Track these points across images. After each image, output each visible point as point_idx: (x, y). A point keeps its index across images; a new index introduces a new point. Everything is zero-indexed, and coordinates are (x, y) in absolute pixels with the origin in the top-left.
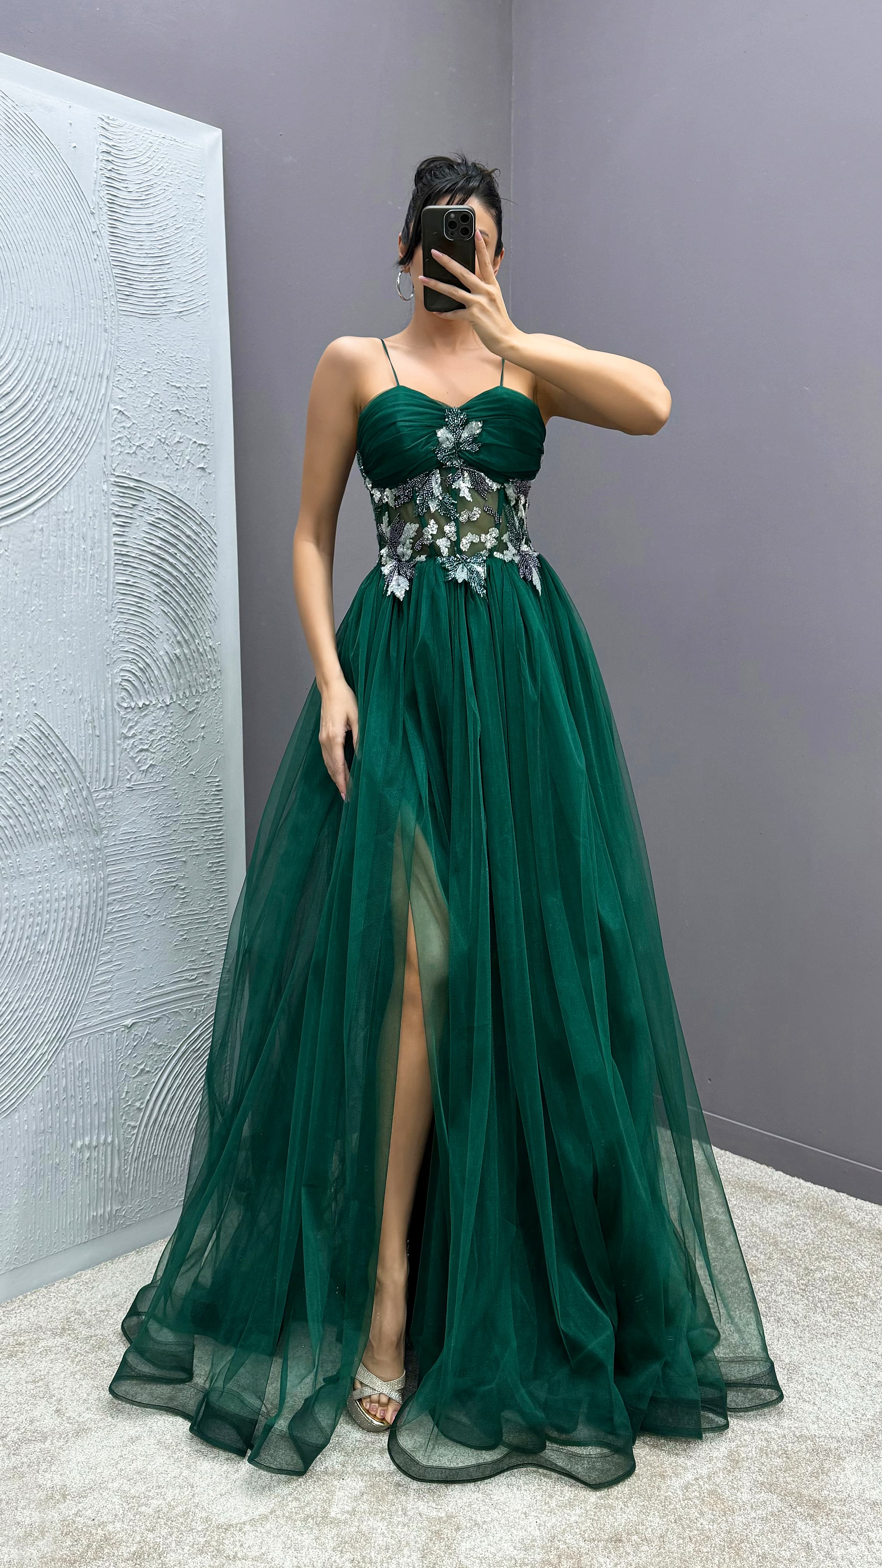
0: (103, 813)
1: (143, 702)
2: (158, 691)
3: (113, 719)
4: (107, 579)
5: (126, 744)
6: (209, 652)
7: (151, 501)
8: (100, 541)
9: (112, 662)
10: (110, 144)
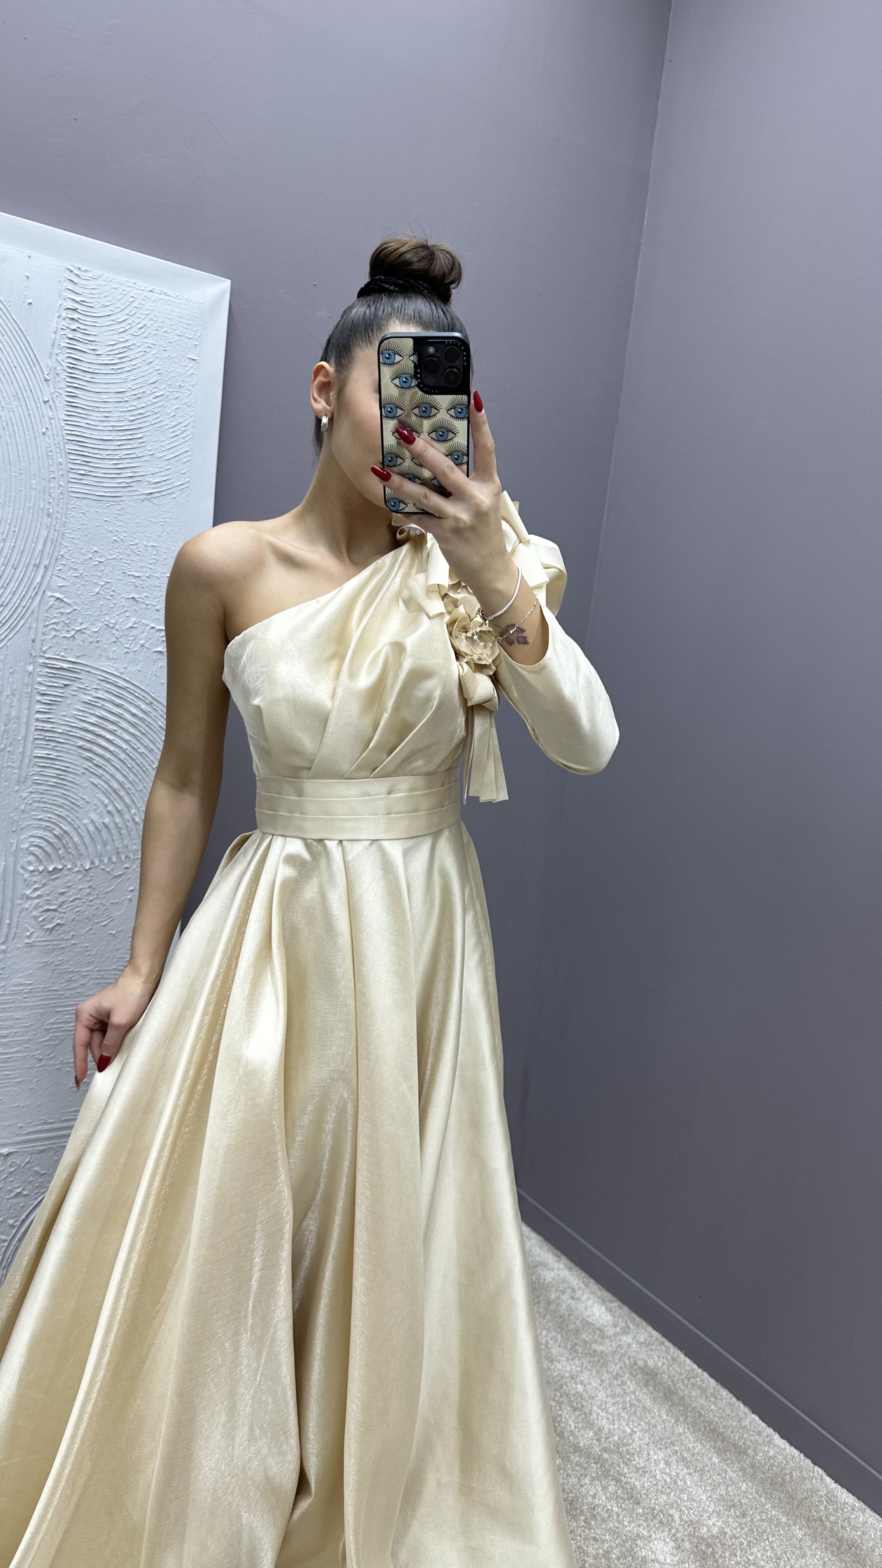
1: (54, 866)
2: (77, 856)
3: (14, 881)
4: (23, 753)
5: (29, 903)
7: (91, 682)
8: (18, 718)
9: (19, 828)
10: (78, 299)
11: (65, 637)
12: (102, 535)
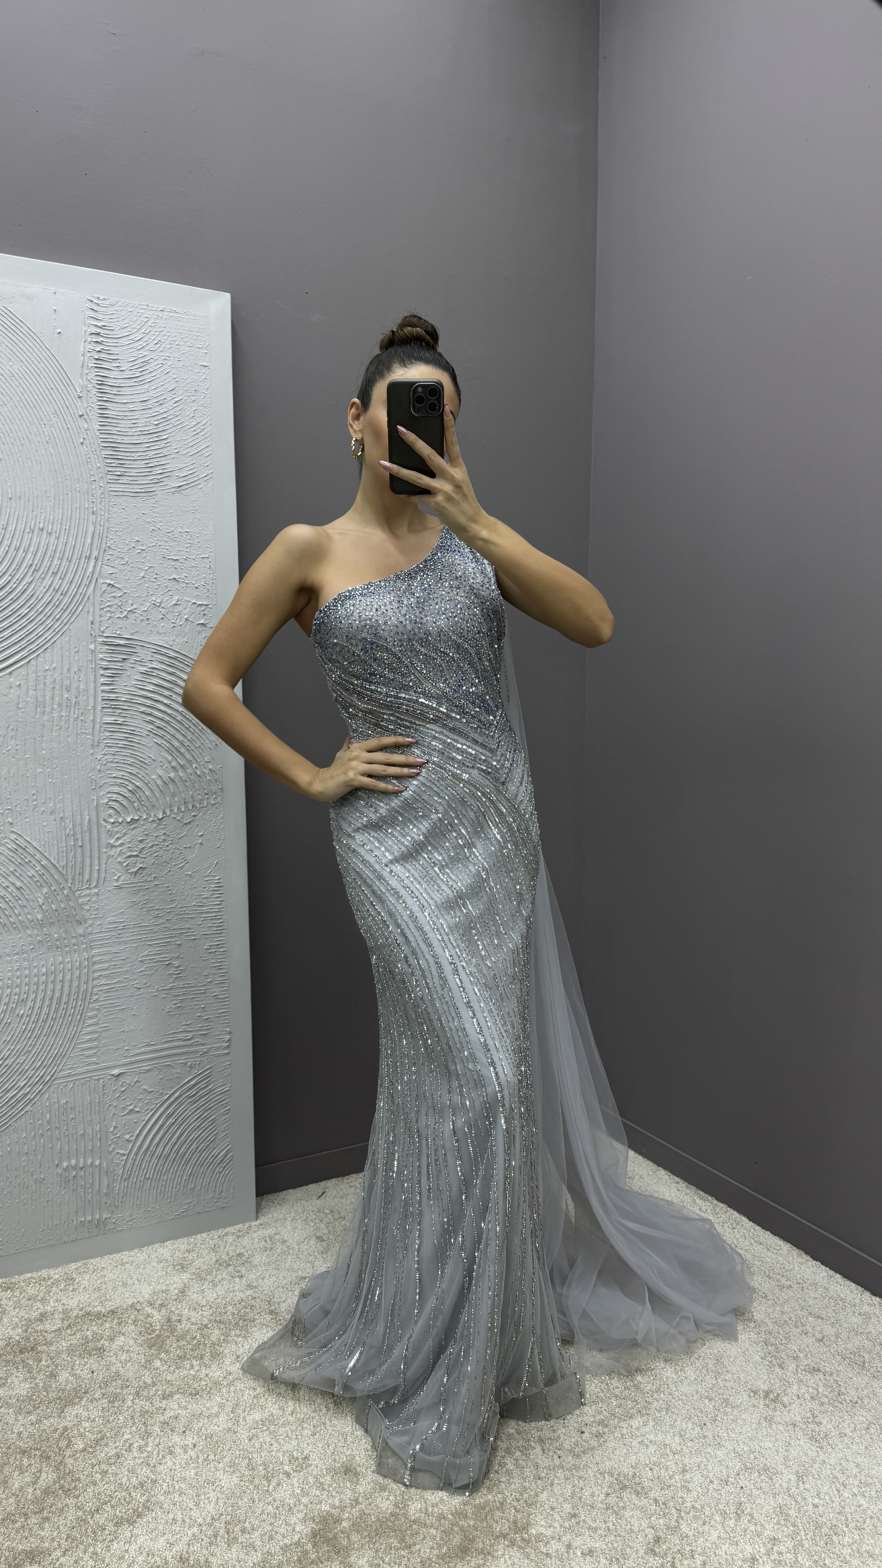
0: (87, 907)
1: (131, 817)
2: (150, 807)
3: (98, 832)
4: (94, 721)
5: (113, 851)
6: (209, 774)
7: (144, 654)
8: (87, 691)
9: (98, 787)
10: (99, 325)
11: (119, 617)
12: (142, 526)
